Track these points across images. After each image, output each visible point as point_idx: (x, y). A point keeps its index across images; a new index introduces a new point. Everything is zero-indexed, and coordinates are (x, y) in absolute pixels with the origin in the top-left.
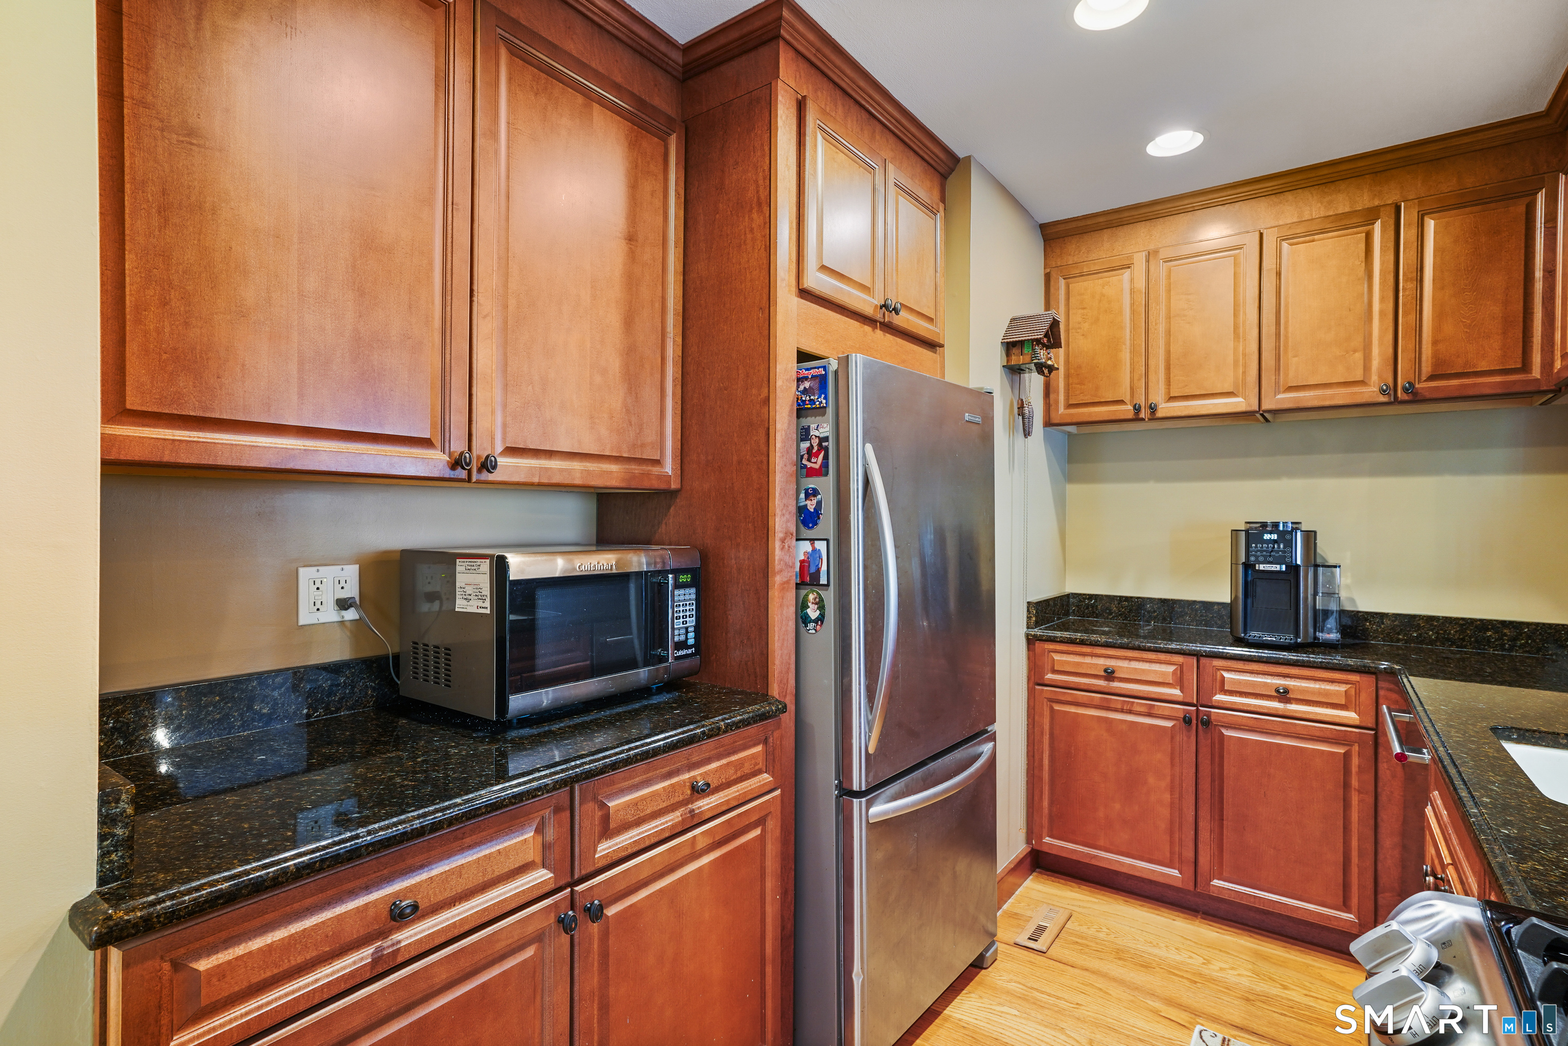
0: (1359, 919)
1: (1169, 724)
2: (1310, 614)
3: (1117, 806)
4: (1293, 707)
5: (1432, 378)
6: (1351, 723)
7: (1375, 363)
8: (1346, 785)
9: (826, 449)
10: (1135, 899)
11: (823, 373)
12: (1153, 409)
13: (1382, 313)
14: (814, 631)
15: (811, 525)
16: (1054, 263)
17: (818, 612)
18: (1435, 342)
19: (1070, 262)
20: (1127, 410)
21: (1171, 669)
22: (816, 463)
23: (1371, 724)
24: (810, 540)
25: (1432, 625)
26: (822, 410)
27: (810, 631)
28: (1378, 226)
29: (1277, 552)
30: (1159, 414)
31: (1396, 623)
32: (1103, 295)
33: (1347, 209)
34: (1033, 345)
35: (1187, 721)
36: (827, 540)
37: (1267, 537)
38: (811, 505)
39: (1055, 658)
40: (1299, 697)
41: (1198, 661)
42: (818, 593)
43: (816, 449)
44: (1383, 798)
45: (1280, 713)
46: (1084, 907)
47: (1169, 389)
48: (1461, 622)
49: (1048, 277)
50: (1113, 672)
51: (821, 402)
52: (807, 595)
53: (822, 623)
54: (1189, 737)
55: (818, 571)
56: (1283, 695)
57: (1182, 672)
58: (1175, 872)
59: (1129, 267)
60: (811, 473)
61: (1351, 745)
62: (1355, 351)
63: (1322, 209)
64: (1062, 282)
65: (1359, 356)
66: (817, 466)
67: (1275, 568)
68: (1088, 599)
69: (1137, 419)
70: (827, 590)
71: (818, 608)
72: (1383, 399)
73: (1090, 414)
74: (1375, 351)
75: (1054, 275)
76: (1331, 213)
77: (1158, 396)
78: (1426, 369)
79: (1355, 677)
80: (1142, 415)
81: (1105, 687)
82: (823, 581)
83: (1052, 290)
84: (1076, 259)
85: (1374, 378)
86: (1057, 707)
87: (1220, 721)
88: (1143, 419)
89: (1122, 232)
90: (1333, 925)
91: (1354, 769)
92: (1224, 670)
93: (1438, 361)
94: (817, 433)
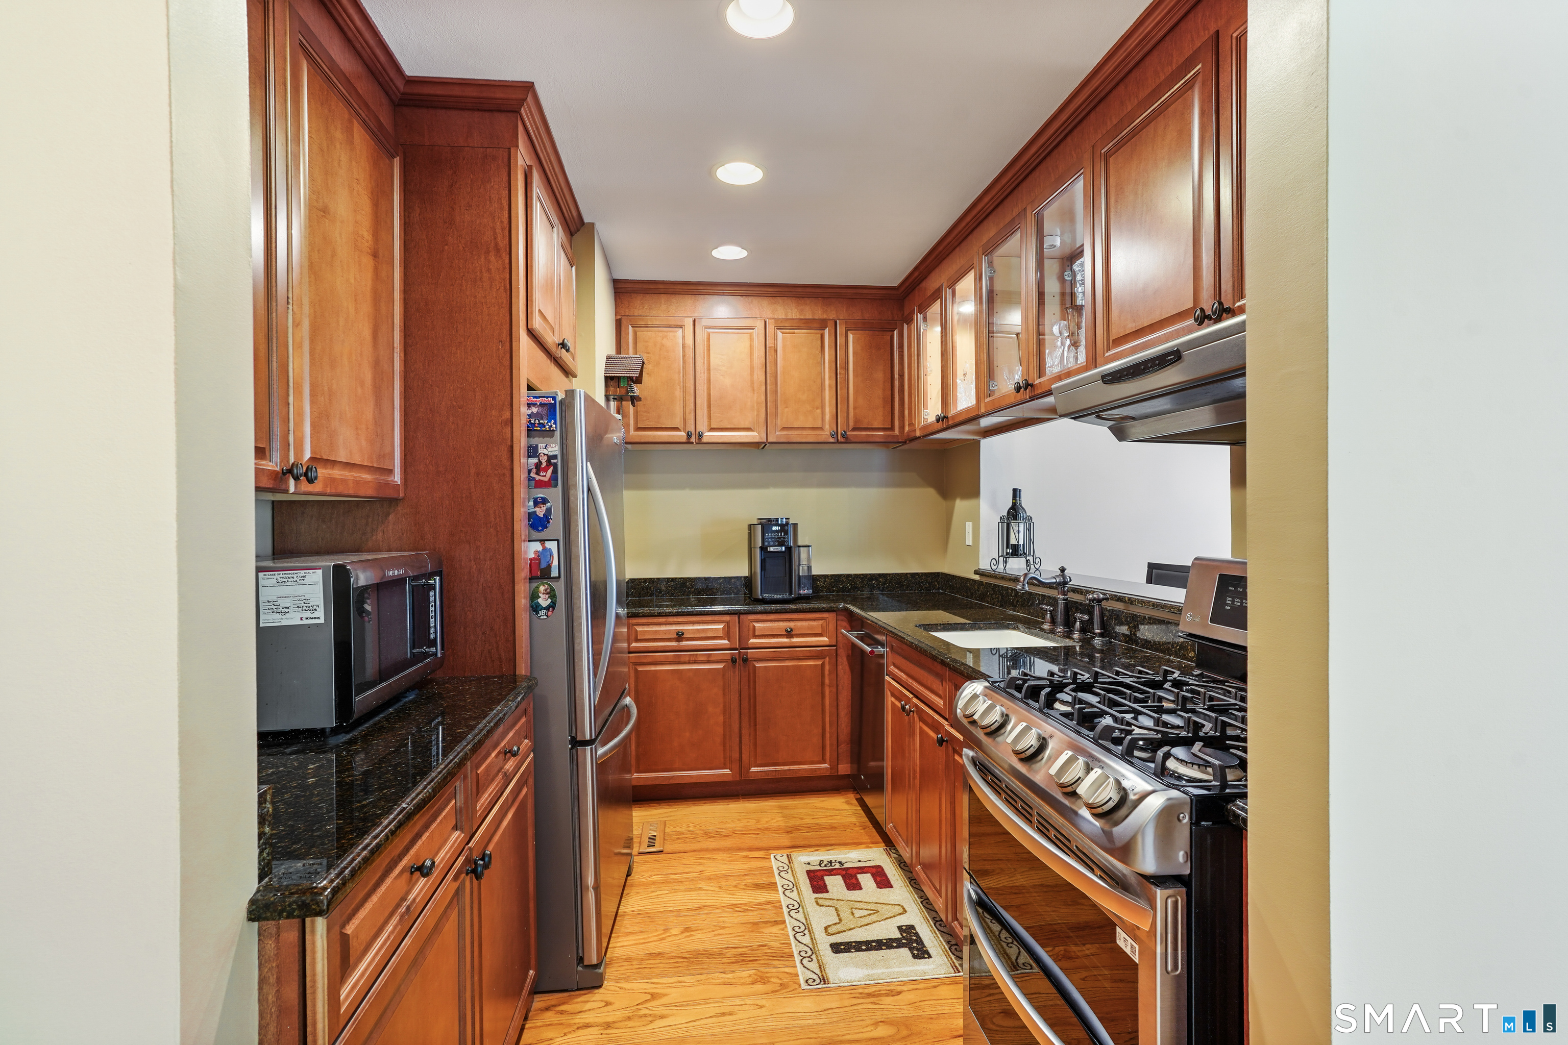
0: (830, 766)
1: (720, 666)
2: (797, 579)
3: (687, 734)
4: (795, 640)
5: (854, 429)
6: (825, 644)
7: (827, 417)
8: (823, 684)
9: (555, 465)
10: (699, 801)
11: (553, 402)
12: (700, 436)
13: (830, 386)
14: (545, 617)
15: (540, 528)
16: (623, 312)
17: (549, 600)
18: (855, 408)
19: (636, 314)
20: (681, 435)
21: (721, 626)
22: (545, 476)
23: (834, 643)
24: (540, 541)
25: (849, 580)
26: (551, 432)
27: (542, 617)
28: (826, 331)
29: (780, 538)
30: (704, 440)
31: (832, 580)
32: (663, 345)
33: (811, 317)
34: (628, 381)
35: (734, 661)
36: (558, 540)
37: (774, 528)
38: (540, 511)
39: (638, 630)
40: (797, 633)
41: (739, 618)
42: (549, 585)
43: (544, 465)
44: (840, 687)
45: (788, 645)
46: (671, 816)
47: (710, 422)
48: (862, 576)
49: (619, 324)
50: (683, 634)
51: (551, 426)
52: (538, 587)
53: (554, 609)
54: (734, 672)
55: (549, 567)
56: (789, 634)
57: (728, 627)
58: (727, 771)
59: (681, 327)
60: (540, 484)
61: (825, 658)
62: (817, 408)
63: (798, 313)
64: (631, 329)
65: (819, 411)
66: (546, 479)
67: (779, 549)
68: (643, 582)
69: (688, 442)
70: (558, 581)
71: (549, 597)
72: (832, 440)
73: (654, 436)
74: (827, 410)
75: (624, 322)
76: (802, 317)
77: (702, 426)
78: (851, 424)
79: (825, 615)
80: (693, 440)
81: (676, 646)
82: (555, 573)
83: (623, 334)
84: (640, 313)
85: (827, 427)
86: (640, 669)
87: (753, 658)
88: (692, 443)
89: (675, 299)
90: (818, 774)
91: (827, 673)
92: (755, 622)
93: (857, 421)
94: (545, 452)
